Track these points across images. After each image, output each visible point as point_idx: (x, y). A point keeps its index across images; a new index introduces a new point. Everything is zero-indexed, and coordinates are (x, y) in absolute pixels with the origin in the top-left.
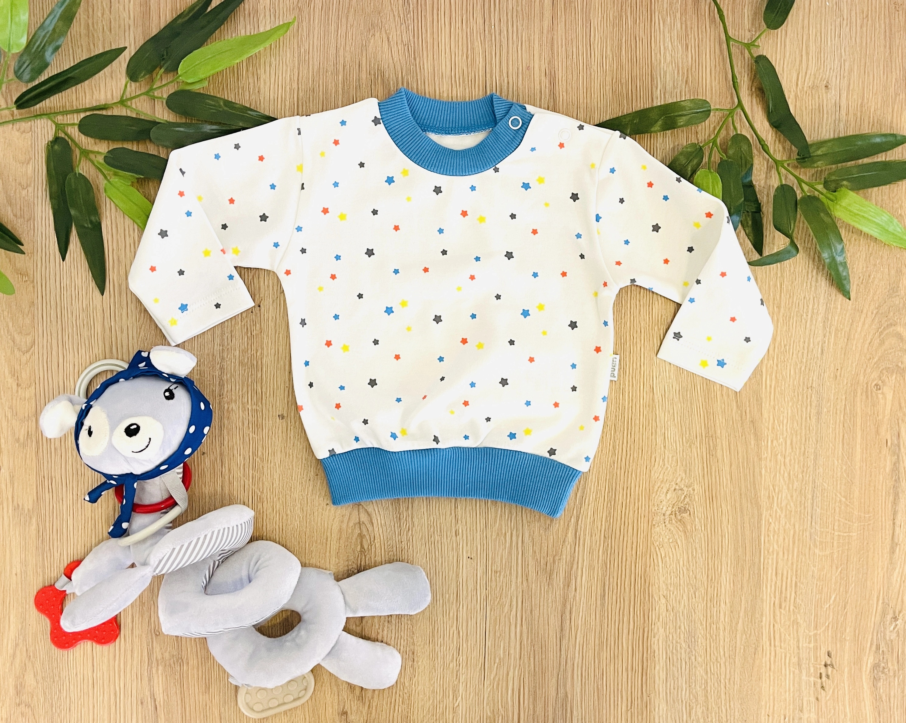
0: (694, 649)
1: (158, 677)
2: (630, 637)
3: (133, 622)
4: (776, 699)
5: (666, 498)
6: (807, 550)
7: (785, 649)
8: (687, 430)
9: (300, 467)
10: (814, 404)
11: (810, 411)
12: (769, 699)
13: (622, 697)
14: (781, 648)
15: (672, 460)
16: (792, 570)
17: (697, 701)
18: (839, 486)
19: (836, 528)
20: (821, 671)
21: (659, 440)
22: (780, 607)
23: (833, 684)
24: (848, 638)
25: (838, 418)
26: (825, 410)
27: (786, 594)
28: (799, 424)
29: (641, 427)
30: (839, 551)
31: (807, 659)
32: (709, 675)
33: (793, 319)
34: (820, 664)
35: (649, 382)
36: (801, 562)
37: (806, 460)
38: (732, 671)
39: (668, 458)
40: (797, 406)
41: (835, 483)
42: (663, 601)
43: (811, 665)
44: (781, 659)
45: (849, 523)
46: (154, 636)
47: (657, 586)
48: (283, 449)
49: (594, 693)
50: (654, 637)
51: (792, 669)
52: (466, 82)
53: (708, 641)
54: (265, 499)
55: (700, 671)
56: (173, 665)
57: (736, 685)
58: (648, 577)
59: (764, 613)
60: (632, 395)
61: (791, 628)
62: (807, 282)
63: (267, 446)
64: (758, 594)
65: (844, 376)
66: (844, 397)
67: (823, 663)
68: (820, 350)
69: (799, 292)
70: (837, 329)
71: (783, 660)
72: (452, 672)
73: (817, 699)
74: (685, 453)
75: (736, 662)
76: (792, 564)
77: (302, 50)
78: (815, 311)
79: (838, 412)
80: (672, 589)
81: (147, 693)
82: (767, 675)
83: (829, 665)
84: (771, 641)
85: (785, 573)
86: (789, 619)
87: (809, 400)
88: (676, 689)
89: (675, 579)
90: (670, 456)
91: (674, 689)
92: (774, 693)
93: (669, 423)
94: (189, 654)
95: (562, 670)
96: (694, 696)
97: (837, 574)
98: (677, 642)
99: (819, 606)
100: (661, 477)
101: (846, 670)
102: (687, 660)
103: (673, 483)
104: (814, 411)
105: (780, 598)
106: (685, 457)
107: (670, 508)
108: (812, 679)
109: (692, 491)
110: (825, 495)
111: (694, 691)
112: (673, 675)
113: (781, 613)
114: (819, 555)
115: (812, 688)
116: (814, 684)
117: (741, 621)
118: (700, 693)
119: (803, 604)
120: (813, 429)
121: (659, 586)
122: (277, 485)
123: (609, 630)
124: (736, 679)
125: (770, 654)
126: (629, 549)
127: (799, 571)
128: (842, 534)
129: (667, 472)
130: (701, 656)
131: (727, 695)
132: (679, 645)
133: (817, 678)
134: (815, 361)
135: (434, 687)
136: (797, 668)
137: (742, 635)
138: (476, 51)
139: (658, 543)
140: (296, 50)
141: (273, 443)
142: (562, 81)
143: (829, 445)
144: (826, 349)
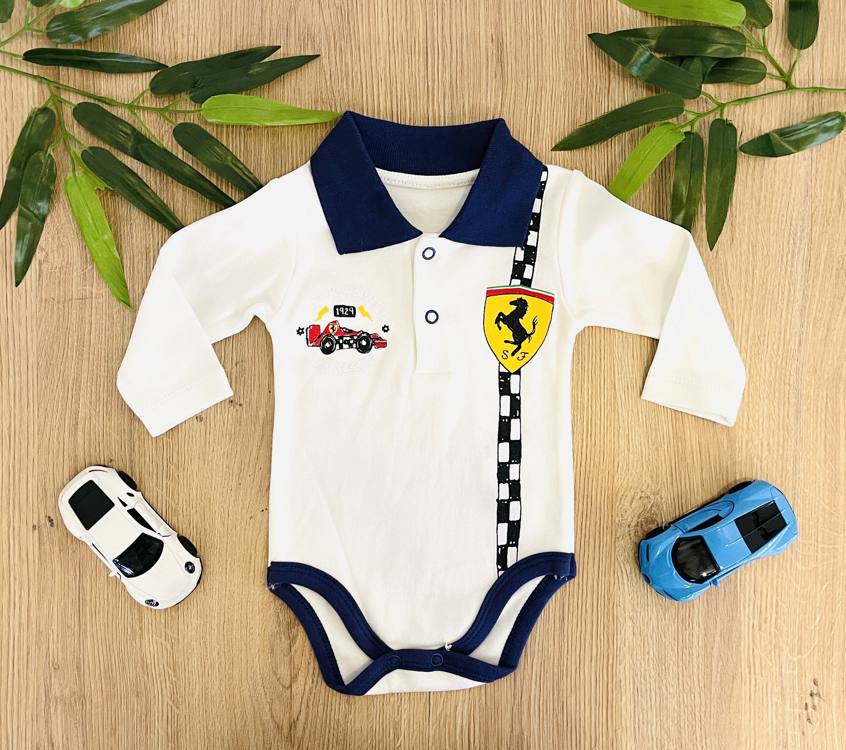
0: (665, 678)
1: (57, 718)
2: (593, 665)
3: (28, 653)
4: (757, 734)
5: (631, 507)
6: (788, 565)
7: (766, 677)
8: (653, 430)
9: (220, 475)
10: (792, 403)
11: (789, 410)
12: (750, 734)
13: (585, 734)
14: (762, 675)
15: (637, 464)
16: (772, 587)
17: (669, 737)
18: (822, 492)
19: (820, 540)
20: (807, 701)
21: (623, 442)
22: (760, 630)
23: (820, 715)
24: (836, 664)
25: (818, 416)
26: (805, 408)
27: (766, 613)
28: (777, 423)
29: (602, 428)
30: (823, 565)
31: (790, 688)
32: (682, 707)
33: (767, 307)
34: (805, 694)
35: (611, 377)
36: (782, 578)
37: (784, 464)
38: (708, 702)
39: (633, 463)
40: (773, 403)
41: (817, 489)
42: (629, 623)
43: (795, 694)
44: (762, 689)
45: (835, 534)
46: (52, 670)
47: (622, 606)
48: (201, 455)
49: (553, 729)
50: (620, 665)
51: (775, 699)
52: (405, 49)
53: (680, 668)
54: (181, 512)
55: (672, 703)
56: (74, 704)
57: (712, 718)
58: (613, 596)
59: (742, 637)
60: (592, 393)
61: (773, 653)
62: (781, 267)
63: (183, 451)
64: (734, 615)
65: (825, 369)
66: (825, 393)
67: (809, 692)
68: (797, 341)
69: (773, 278)
70: (815, 319)
71: (765, 689)
72: (394, 707)
73: (803, 733)
74: (651, 457)
75: (712, 692)
76: (772, 580)
77: (224, 13)
78: (792, 299)
79: (819, 410)
80: (639, 610)
81: (44, 737)
82: (748, 706)
83: (816, 695)
84: (750, 667)
85: (764, 591)
86: (770, 643)
87: (787, 396)
88: (646, 724)
89: (642, 598)
90: (635, 460)
91: (643, 723)
92: (755, 727)
93: (633, 423)
94: (92, 689)
95: (516, 702)
96: (665, 732)
97: (822, 592)
98: (645, 670)
99: (803, 627)
100: (625, 484)
101: (834, 700)
102: (657, 691)
103: (638, 490)
104: (792, 409)
105: (760, 620)
106: (651, 460)
107: (635, 519)
108: (797, 710)
109: (660, 500)
110: (807, 502)
111: (666, 726)
112: (643, 709)
113: (760, 635)
114: (802, 570)
115: (797, 721)
116: (799, 716)
117: (716, 645)
118: (672, 729)
119: (785, 626)
120: (792, 429)
121: (624, 607)
122: (195, 495)
123: (569, 657)
124: (712, 711)
125: (750, 682)
126: (591, 564)
127: (780, 589)
128: (827, 546)
129: (632, 478)
130: (673, 686)
131: (703, 730)
132: (647, 673)
133: (802, 709)
134: (792, 354)
135: (373, 725)
136: (780, 699)
137: (718, 661)
138: (416, 14)
139: (622, 558)
140: (217, 14)
141: (190, 449)
142: (510, 47)
143: (810, 446)
144: (804, 340)
